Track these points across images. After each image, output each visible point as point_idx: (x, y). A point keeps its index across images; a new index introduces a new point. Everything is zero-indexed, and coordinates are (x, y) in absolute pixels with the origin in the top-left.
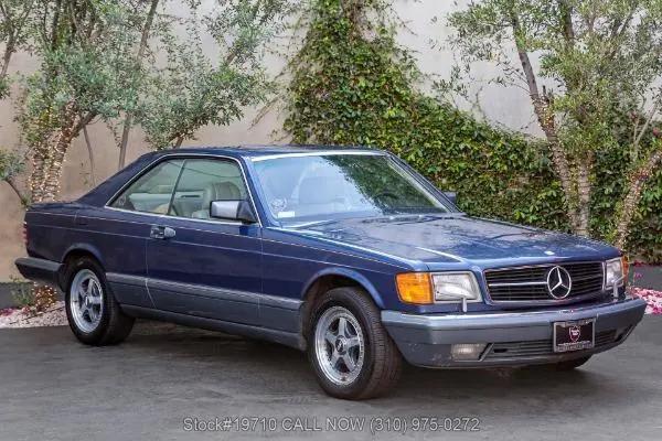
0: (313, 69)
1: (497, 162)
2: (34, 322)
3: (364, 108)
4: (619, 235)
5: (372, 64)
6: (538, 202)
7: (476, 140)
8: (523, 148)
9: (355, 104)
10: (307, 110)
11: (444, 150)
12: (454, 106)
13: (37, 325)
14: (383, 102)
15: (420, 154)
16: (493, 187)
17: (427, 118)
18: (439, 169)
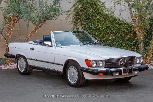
0: (79, 7)
1: (125, 30)
2: (6, 68)
3: (92, 16)
4: (151, 49)
5: (94, 5)
6: (135, 40)
7: (120, 24)
8: (132, 27)
9: (90, 15)
10: (78, 17)
11: (112, 27)
12: (114, 16)
13: (7, 68)
14: (96, 15)
15: (106, 28)
16: (124, 36)
17: (108, 19)
18: (110, 32)
